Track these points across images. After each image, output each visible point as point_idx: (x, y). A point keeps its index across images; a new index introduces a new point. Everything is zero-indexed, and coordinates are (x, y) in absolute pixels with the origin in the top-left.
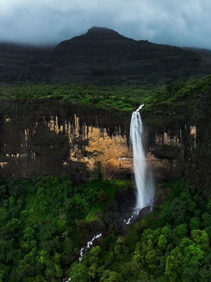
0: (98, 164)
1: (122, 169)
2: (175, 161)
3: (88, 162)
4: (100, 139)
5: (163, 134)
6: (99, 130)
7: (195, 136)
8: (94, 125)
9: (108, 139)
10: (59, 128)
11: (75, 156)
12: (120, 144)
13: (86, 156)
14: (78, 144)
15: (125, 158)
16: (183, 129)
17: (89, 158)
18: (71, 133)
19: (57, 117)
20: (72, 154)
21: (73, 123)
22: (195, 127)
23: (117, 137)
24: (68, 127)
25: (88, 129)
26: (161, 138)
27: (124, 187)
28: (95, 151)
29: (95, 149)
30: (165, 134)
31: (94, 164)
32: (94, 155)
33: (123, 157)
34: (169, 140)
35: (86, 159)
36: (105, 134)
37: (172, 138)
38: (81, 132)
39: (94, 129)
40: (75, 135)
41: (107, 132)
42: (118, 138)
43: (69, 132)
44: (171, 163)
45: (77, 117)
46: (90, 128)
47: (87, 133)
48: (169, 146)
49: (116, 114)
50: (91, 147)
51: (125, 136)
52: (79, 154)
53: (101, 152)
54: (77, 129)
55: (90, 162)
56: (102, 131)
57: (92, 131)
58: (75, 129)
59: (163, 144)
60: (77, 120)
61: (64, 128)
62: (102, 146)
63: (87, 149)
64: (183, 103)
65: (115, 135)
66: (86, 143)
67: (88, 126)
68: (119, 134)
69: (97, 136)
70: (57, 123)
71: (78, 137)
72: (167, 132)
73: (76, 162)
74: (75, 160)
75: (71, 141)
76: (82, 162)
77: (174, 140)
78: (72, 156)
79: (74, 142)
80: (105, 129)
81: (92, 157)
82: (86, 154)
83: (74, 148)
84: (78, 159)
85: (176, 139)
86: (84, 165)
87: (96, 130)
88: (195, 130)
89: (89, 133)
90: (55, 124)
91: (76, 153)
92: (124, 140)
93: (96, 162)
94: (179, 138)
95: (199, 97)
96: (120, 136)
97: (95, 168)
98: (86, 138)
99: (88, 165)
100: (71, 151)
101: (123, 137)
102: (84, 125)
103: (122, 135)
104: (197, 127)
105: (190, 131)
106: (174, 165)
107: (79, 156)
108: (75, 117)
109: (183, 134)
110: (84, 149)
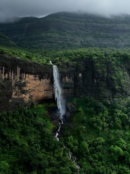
0: (31, 97)
2: (70, 89)
4: (33, 82)
7: (81, 77)
8: (31, 74)
10: (5, 75)
11: (16, 95)
12: (46, 84)
13: (24, 93)
14: (19, 86)
15: (46, 91)
17: (26, 95)
18: (14, 79)
19: (4, 68)
20: (14, 93)
21: (16, 73)
24: (11, 75)
26: (65, 79)
28: (29, 89)
30: (67, 77)
32: (29, 92)
35: (24, 95)
36: (37, 78)
37: (69, 79)
38: (21, 78)
40: (16, 80)
41: (39, 77)
42: (45, 81)
43: (12, 78)
45: (19, 67)
46: (27, 75)
47: (25, 78)
48: (68, 83)
50: (27, 87)
51: (49, 79)
52: (19, 92)
53: (33, 90)
54: (18, 76)
56: (35, 77)
57: (28, 77)
58: (16, 76)
59: (65, 81)
60: (19, 69)
61: (8, 76)
63: (25, 88)
64: (75, 62)
65: (43, 79)
66: (24, 85)
68: (46, 78)
70: (4, 71)
71: (18, 81)
72: (67, 76)
73: (16, 99)
74: (16, 97)
75: (13, 85)
78: (14, 95)
79: (16, 85)
80: (38, 76)
83: (15, 89)
84: (18, 96)
85: (71, 79)
86: (22, 99)
87: (32, 77)
90: (2, 73)
91: (17, 92)
92: (48, 81)
94: (72, 79)
97: (29, 100)
98: (24, 81)
99: (25, 99)
100: (13, 91)
101: (48, 79)
102: (23, 73)
103: (48, 78)
104: (82, 74)
105: (78, 75)
106: (70, 91)
107: (19, 94)
108: (18, 68)
109: (74, 77)
110: (23, 89)
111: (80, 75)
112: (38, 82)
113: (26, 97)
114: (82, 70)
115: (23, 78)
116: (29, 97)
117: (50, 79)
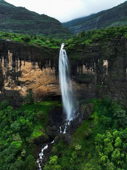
0: (30, 91)
1: (50, 93)
2: (90, 84)
3: (21, 90)
4: (32, 71)
5: (82, 66)
6: (31, 63)
7: (107, 67)
8: (27, 60)
9: (39, 70)
11: (9, 86)
12: (49, 74)
13: (19, 85)
14: (12, 75)
15: (52, 85)
16: (97, 62)
17: (22, 87)
18: (5, 66)
20: (6, 84)
21: (6, 58)
22: (107, 61)
23: (46, 69)
24: (1, 61)
25: (20, 62)
26: (81, 69)
27: (51, 106)
28: (27, 81)
29: (27, 79)
30: (84, 66)
31: (26, 91)
32: (27, 84)
33: (50, 84)
34: (86, 70)
35: (19, 88)
36: (37, 67)
37: (88, 69)
38: (14, 66)
39: (26, 63)
40: (8, 68)
41: (39, 65)
42: (48, 70)
43: (3, 66)
44: (88, 86)
46: (23, 62)
47: (20, 66)
48: (86, 74)
49: (46, 51)
50: (24, 77)
52: (13, 83)
53: (33, 81)
54: (10, 63)
55: (23, 89)
56: (34, 65)
57: (24, 65)
58: (8, 63)
59: (82, 73)
60: (10, 55)
62: (33, 76)
63: (20, 79)
64: (97, 44)
65: (45, 68)
66: (20, 74)
67: (20, 60)
68: (49, 67)
69: (29, 69)
71: (11, 69)
73: (9, 91)
74: (9, 89)
75: (4, 74)
76: (16, 90)
77: (90, 70)
78: (6, 86)
79: (8, 74)
80: (37, 63)
81: (24, 85)
82: (19, 83)
83: (7, 79)
84: (12, 88)
85: (91, 69)
86: (17, 92)
87: (29, 64)
88: (107, 63)
89: (22, 66)
91: (10, 83)
92: (53, 71)
93: (28, 90)
94: (94, 69)
95: (110, 40)
96: (50, 68)
97: (27, 94)
98: (19, 70)
99: (21, 93)
100: (5, 81)
101: (52, 69)
102: (17, 60)
103: (52, 67)
104: (109, 61)
105: (103, 64)
106: (90, 87)
107: (12, 85)
108: (9, 53)
109: (97, 66)
110: (17, 79)
111: (106, 63)
112: (39, 72)
113: (23, 90)
114: (108, 56)
115: (18, 65)
116: (27, 91)
117: (56, 68)
